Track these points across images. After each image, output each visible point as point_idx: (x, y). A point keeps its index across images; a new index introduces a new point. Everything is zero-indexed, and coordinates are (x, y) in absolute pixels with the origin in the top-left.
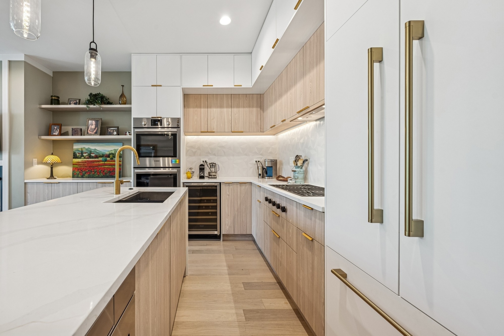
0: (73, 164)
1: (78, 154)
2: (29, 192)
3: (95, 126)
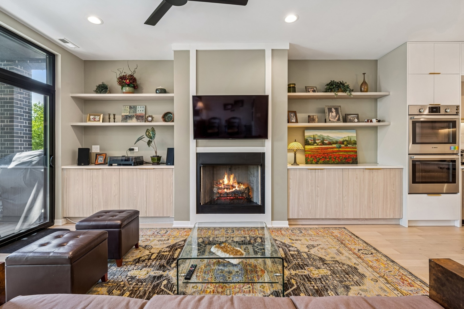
0: (306, 151)
1: (310, 141)
2: (291, 178)
3: (336, 114)
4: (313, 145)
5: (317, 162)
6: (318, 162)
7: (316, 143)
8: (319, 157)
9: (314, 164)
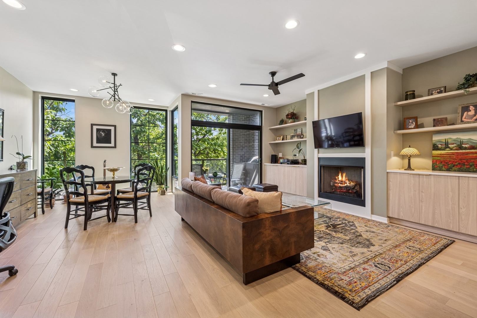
0: (433, 156)
1: (440, 146)
2: (391, 180)
3: (475, 112)
4: (444, 150)
5: (449, 168)
6: (451, 168)
7: (449, 147)
8: (452, 164)
9: (445, 171)
